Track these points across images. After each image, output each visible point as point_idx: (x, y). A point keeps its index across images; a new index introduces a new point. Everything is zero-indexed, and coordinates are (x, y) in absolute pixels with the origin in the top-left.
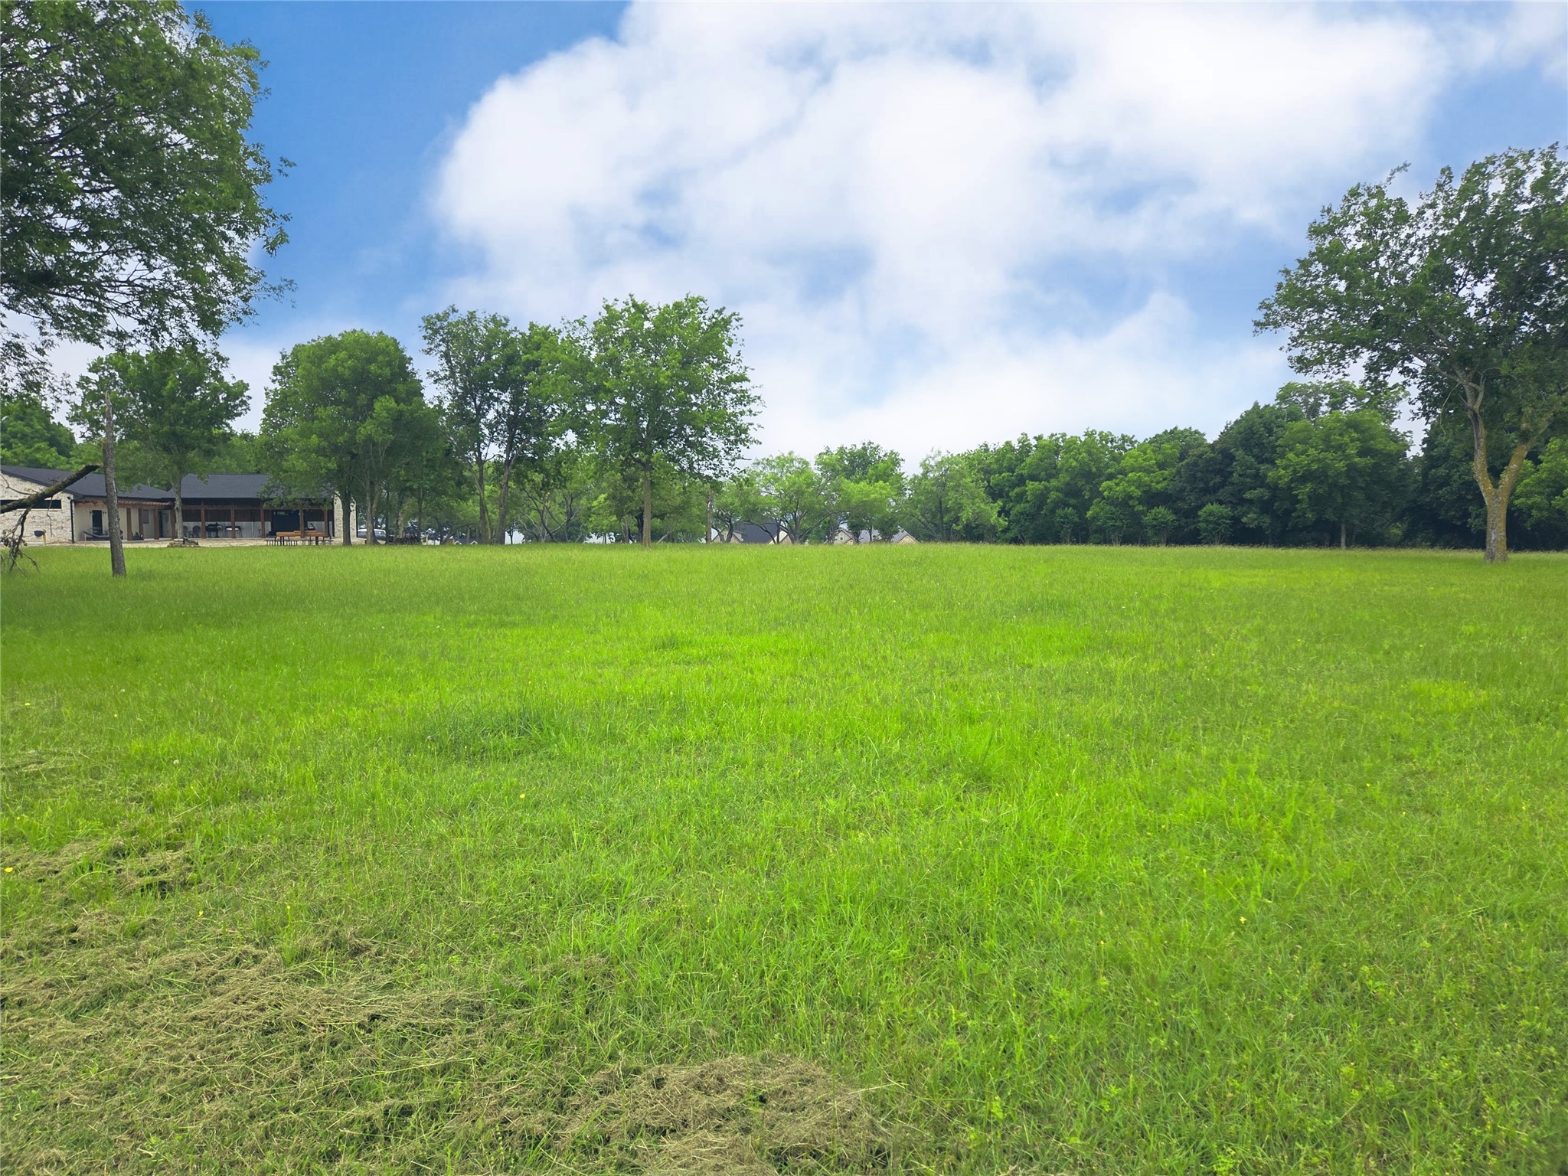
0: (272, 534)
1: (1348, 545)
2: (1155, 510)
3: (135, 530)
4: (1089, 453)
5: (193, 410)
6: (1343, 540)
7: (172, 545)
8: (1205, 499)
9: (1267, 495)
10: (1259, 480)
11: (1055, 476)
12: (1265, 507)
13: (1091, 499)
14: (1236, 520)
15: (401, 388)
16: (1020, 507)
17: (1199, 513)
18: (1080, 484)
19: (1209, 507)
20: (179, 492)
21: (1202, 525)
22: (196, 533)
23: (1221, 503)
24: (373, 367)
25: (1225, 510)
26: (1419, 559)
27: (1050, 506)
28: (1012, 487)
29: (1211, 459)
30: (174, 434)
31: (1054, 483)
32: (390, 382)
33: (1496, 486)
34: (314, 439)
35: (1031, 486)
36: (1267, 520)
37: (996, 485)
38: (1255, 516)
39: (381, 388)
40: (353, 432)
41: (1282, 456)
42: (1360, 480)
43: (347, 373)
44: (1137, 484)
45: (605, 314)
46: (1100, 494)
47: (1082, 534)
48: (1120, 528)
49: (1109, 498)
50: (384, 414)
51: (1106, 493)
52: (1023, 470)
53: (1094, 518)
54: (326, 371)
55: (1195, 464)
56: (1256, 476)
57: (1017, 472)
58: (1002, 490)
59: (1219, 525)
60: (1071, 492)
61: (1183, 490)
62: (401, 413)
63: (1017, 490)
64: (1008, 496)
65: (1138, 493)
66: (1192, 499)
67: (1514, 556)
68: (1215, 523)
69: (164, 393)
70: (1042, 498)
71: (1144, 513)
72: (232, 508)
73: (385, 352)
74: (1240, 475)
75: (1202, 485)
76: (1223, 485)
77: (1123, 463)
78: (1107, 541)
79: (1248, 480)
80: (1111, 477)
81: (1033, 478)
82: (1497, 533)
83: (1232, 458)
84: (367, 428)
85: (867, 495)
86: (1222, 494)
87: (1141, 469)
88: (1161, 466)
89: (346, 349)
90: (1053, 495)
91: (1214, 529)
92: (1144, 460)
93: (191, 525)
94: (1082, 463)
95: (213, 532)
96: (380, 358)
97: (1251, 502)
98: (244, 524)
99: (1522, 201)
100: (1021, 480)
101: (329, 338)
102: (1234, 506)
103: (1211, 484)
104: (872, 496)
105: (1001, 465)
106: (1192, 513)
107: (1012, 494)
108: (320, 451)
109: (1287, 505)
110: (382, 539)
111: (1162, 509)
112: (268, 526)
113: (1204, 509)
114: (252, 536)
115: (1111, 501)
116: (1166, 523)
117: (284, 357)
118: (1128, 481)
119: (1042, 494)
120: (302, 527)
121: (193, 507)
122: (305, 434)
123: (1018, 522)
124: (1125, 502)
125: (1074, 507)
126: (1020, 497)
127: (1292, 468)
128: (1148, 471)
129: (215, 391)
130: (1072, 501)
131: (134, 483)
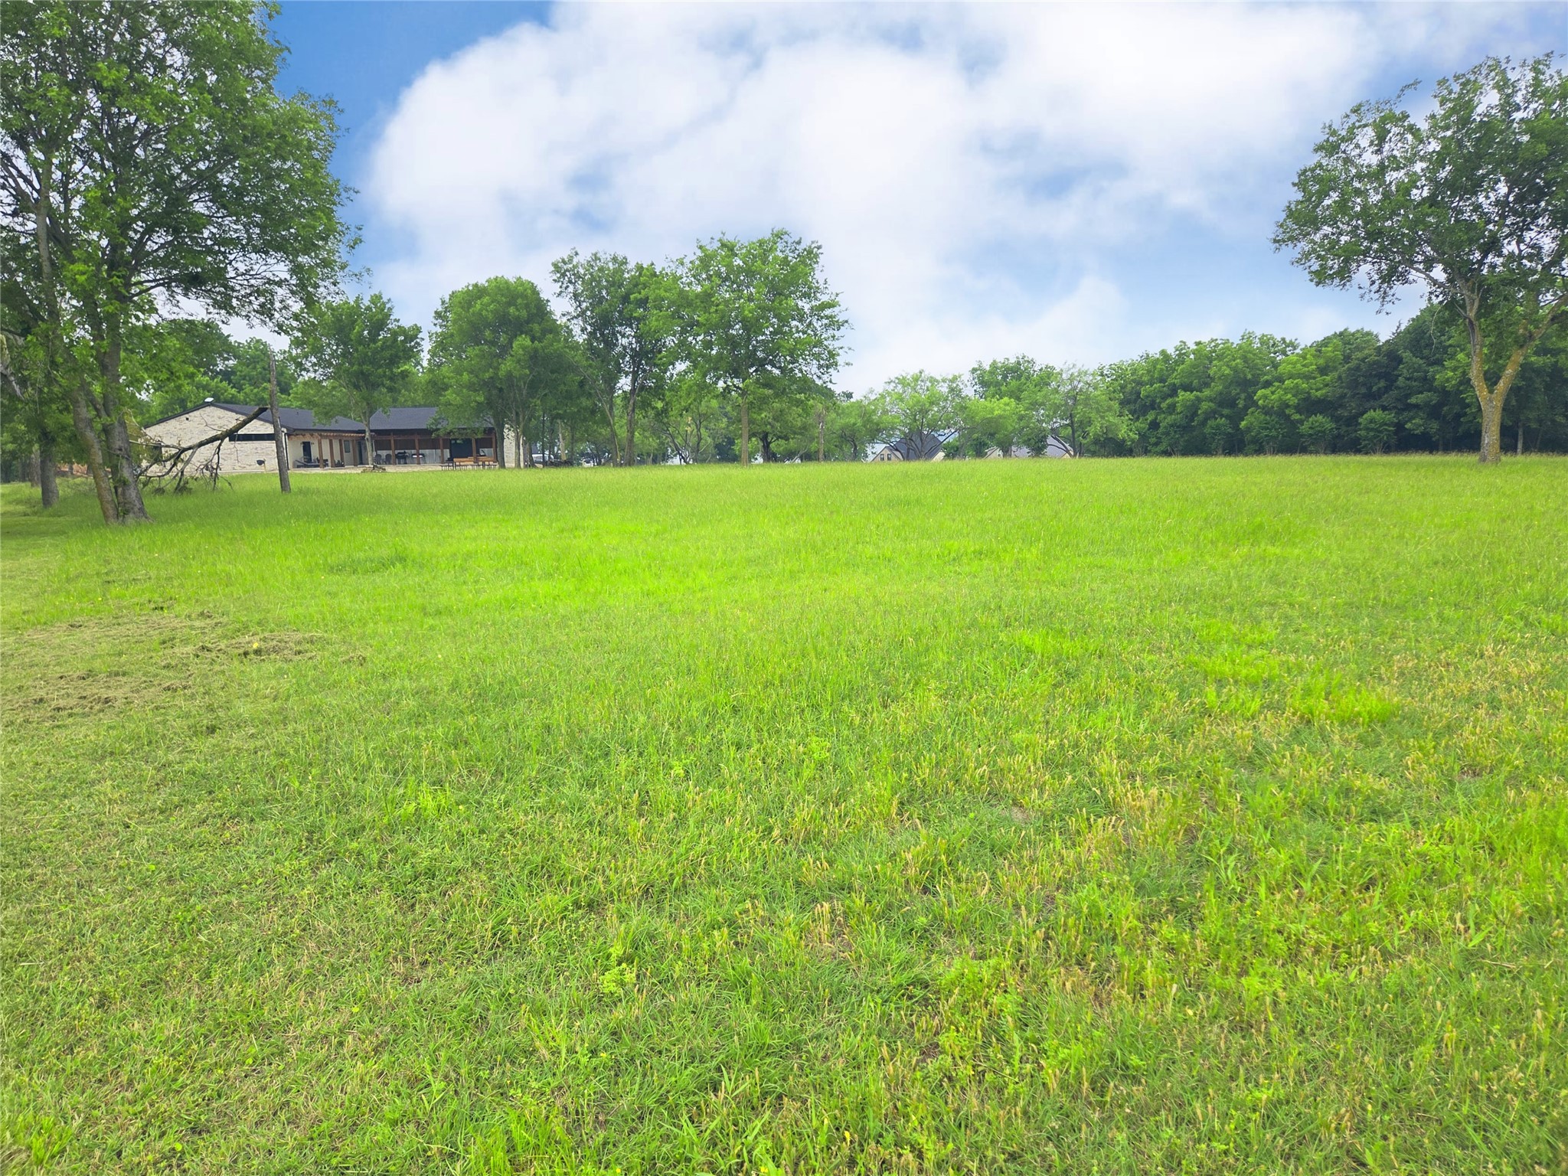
0: (451, 460)
1: (1527, 449)
2: (1312, 418)
3: (337, 458)
4: (1245, 359)
5: (375, 352)
6: (1520, 445)
7: (364, 471)
8: (1368, 405)
9: (1435, 399)
10: (1427, 383)
11: (1207, 385)
12: (1434, 412)
13: (1246, 408)
14: (1400, 426)
15: (536, 327)
16: (1171, 419)
17: (1360, 420)
18: (1234, 392)
19: (1371, 414)
20: (368, 425)
21: (1363, 433)
22: (388, 460)
23: (1384, 408)
24: (512, 310)
25: (1390, 417)
26: (1445, 464)
27: (1201, 418)
28: (1164, 399)
29: (1375, 363)
30: (362, 373)
31: (1207, 392)
32: (528, 322)
33: (1491, 392)
34: (465, 376)
35: (1183, 396)
36: (1434, 426)
37: (1147, 397)
38: (1421, 422)
39: (518, 327)
40: (497, 369)
41: (1452, 357)
42: (1538, 381)
43: (490, 316)
44: (1293, 391)
45: (699, 253)
46: (1255, 404)
47: (1236, 445)
48: (1275, 438)
49: (1264, 407)
50: (521, 352)
51: (1260, 402)
52: (1175, 379)
53: (1248, 429)
54: (473, 314)
55: (1357, 368)
56: (1425, 379)
57: (1170, 381)
58: (1153, 403)
59: (1380, 432)
60: (1225, 401)
61: (1343, 396)
62: (536, 350)
63: (1169, 401)
64: (1160, 408)
65: (1294, 401)
66: (1353, 405)
67: (1504, 458)
68: (1376, 430)
69: (353, 337)
70: (1193, 409)
71: (1301, 422)
72: (416, 438)
73: (523, 296)
74: (1408, 379)
75: (1363, 390)
76: (1387, 389)
77: (1281, 369)
78: (1260, 451)
79: (1414, 384)
80: (1267, 384)
81: (1188, 388)
82: (1491, 436)
83: (1400, 361)
84: (507, 366)
85: (992, 410)
86: (1386, 399)
87: (1300, 376)
88: (1323, 370)
89: (489, 295)
90: (1205, 406)
91: (1375, 437)
92: (1303, 366)
93: (384, 453)
94: (1235, 370)
95: (402, 459)
96: (519, 301)
97: (1416, 406)
98: (427, 452)
99: (1518, 108)
100: (1173, 392)
101: (476, 285)
102: (1400, 411)
103: (1375, 389)
104: (996, 413)
105: (1152, 376)
106: (1352, 421)
107: (1164, 405)
108: (471, 387)
109: (1457, 409)
110: (539, 463)
111: (1320, 417)
112: (447, 453)
113: (1365, 416)
114: (434, 462)
115: (1267, 411)
116: (1324, 432)
117: (443, 302)
118: (1285, 389)
119: (1193, 405)
120: (474, 453)
121: (384, 438)
122: (458, 372)
123: (1167, 434)
124: (1281, 412)
125: (1227, 417)
126: (1172, 408)
127: (1461, 370)
128: (1307, 377)
129: (395, 334)
130: (1226, 411)
131: (332, 417)
